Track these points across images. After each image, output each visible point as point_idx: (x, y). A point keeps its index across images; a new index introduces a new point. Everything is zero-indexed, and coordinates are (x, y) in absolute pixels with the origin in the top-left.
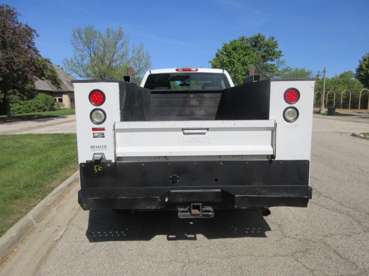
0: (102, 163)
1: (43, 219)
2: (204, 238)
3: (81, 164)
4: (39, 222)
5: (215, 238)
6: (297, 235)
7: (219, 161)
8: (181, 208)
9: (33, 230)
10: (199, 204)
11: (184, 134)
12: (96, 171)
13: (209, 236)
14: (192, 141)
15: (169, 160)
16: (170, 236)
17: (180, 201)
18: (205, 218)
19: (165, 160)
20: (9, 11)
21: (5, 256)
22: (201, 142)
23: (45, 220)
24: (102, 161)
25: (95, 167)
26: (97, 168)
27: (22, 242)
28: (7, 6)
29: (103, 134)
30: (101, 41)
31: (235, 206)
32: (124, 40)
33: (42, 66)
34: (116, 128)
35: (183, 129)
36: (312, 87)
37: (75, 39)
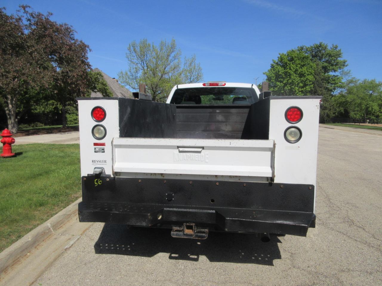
0: (102, 177)
1: (61, 227)
2: (207, 260)
3: (84, 177)
4: (56, 230)
5: (218, 261)
6: (308, 267)
7: (215, 181)
8: (176, 227)
9: (50, 237)
10: (192, 224)
11: (180, 152)
12: (96, 184)
13: (212, 259)
14: (187, 160)
15: (166, 178)
16: (173, 255)
17: (173, 220)
18: (198, 239)
19: (161, 177)
20: (67, 29)
21: (16, 259)
22: (196, 160)
23: (63, 228)
24: (102, 175)
25: (95, 180)
26: (97, 182)
27: (36, 247)
28: (65, 25)
29: (104, 149)
30: (154, 54)
31: (226, 230)
32: (177, 52)
33: (94, 79)
34: (114, 143)
35: (178, 147)
36: (317, 106)
37: (130, 53)
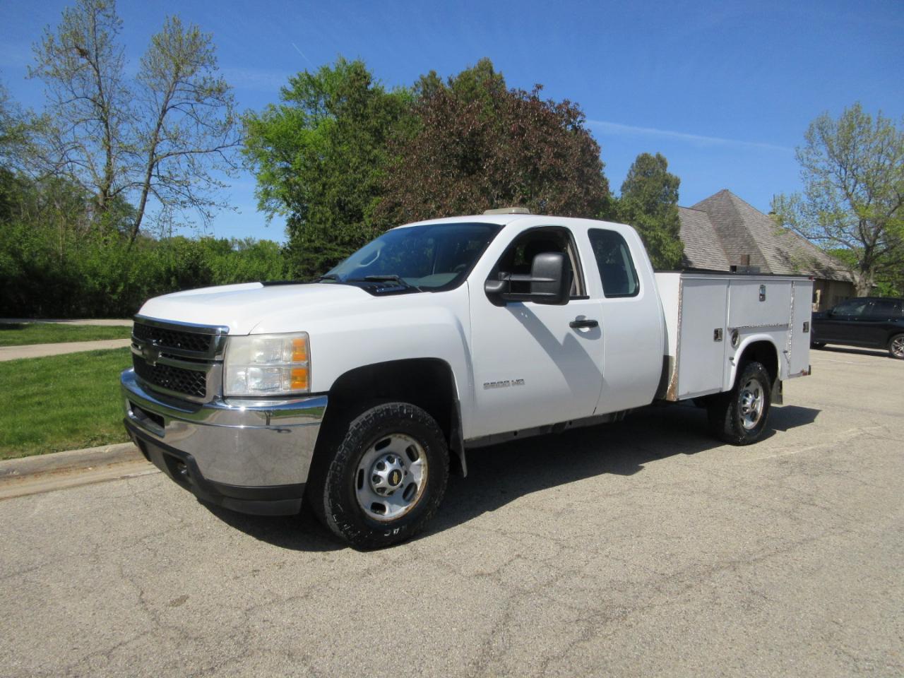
21: (65, 468)
27: (109, 465)
37: (810, 145)
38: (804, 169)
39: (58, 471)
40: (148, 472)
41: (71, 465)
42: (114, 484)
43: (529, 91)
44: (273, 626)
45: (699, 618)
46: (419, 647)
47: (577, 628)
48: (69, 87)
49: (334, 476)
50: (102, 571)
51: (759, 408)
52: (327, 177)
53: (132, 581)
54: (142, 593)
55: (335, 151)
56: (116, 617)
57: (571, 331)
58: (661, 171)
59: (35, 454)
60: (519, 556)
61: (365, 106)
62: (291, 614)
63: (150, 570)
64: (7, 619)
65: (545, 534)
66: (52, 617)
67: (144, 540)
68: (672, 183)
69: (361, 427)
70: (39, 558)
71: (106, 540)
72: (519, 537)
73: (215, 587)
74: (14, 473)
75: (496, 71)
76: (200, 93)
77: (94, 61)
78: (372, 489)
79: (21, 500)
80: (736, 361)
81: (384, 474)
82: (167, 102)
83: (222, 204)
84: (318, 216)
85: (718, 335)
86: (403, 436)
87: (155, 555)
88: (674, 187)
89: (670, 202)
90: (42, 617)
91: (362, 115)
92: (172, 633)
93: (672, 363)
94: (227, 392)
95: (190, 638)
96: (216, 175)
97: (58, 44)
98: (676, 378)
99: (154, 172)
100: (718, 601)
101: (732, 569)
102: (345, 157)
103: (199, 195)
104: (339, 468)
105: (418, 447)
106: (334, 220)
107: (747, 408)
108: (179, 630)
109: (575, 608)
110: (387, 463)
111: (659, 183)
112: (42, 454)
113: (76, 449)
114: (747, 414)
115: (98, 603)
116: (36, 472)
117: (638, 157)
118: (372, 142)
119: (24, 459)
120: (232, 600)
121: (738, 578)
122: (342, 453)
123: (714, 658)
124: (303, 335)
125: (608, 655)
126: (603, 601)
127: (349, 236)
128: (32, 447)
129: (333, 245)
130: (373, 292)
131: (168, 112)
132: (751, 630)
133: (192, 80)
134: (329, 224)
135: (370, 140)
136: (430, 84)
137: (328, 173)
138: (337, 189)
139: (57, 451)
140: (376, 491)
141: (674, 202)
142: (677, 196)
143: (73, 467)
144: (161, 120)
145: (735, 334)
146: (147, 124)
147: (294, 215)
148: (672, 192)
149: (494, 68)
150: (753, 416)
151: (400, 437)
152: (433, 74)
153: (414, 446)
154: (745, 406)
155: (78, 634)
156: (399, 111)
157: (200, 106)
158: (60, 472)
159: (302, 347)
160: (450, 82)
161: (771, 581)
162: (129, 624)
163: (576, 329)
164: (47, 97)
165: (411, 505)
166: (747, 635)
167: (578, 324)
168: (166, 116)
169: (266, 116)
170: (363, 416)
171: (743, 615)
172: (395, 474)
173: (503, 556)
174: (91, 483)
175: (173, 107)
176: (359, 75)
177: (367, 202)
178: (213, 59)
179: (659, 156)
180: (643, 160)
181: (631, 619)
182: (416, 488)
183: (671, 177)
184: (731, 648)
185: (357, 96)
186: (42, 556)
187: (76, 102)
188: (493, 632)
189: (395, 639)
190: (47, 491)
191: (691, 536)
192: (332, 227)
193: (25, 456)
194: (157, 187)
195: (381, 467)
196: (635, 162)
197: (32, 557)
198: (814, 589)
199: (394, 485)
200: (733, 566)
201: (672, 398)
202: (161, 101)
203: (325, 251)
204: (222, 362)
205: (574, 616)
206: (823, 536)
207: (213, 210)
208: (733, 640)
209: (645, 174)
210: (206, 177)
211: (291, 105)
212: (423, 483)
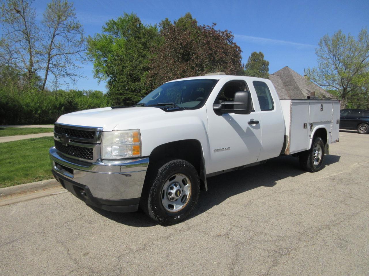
21: (24, 192)
27: (44, 189)
37: (321, 48)
38: (319, 58)
39: (21, 193)
40: (62, 192)
41: (27, 190)
42: (47, 198)
43: (210, 25)
44: (132, 265)
45: (321, 253)
46: (201, 272)
47: (269, 260)
48: (12, 26)
49: (153, 194)
50: (48, 240)
51: (320, 156)
52: (124, 63)
53: (62, 244)
54: (68, 250)
55: (127, 52)
56: (58, 263)
57: (248, 126)
58: (261, 59)
59: (10, 186)
60: (234, 226)
61: (139, 33)
62: (139, 258)
63: (70, 239)
64: (7, 266)
65: (243, 215)
66: (28, 265)
67: (65, 224)
68: (266, 64)
69: (163, 171)
70: (18, 235)
71: (47, 225)
72: (232, 217)
73: (102, 246)
74: (2, 194)
75: (193, 18)
76: (69, 28)
77: (22, 15)
78: (168, 198)
79: (6, 207)
80: (312, 137)
81: (173, 191)
82: (55, 32)
83: (80, 76)
84: (121, 80)
85: (305, 126)
86: (181, 174)
87: (71, 232)
88: (267, 65)
89: (265, 72)
90: (23, 264)
91: (138, 37)
92: (86, 270)
93: (287, 138)
94: (103, 157)
95: (95, 272)
96: (77, 63)
97: (7, 7)
98: (289, 145)
99: (51, 62)
100: (327, 244)
101: (328, 229)
102: (132, 55)
103: (70, 72)
104: (154, 190)
105: (187, 179)
106: (128, 81)
107: (316, 156)
108: (89, 269)
109: (266, 250)
110: (174, 187)
111: (261, 64)
112: (14, 185)
113: (28, 183)
114: (315, 159)
115: (48, 256)
116: (11, 194)
117: (252, 53)
118: (143, 48)
119: (6, 188)
120: (110, 253)
121: (332, 233)
122: (156, 183)
123: (335, 272)
124: (137, 130)
125: (287, 273)
126: (277, 246)
127: (135, 88)
128: (9, 183)
129: (128, 92)
130: (165, 110)
131: (55, 37)
132: (346, 257)
133: (65, 22)
134: (126, 83)
135: (142, 47)
136: (166, 24)
137: (125, 62)
138: (129, 68)
139: (20, 184)
140: (170, 199)
141: (267, 71)
142: (268, 69)
143: (28, 191)
144: (53, 40)
145: (312, 125)
146: (47, 42)
147: (111, 79)
148: (266, 68)
149: (192, 17)
150: (317, 160)
151: (179, 175)
152: (167, 20)
153: (185, 179)
154: (315, 156)
155: (41, 273)
156: (153, 35)
157: (69, 34)
158: (22, 193)
159: (137, 136)
160: (175, 23)
161: (346, 233)
162: (65, 266)
163: (250, 125)
164: (3, 30)
165: (185, 205)
166: (345, 260)
167: (251, 123)
168: (55, 38)
169: (96, 38)
170: (164, 167)
171: (340, 251)
172: (178, 191)
173: (227, 226)
174: (37, 198)
175: (58, 34)
176: (136, 20)
177: (141, 73)
178: (74, 13)
179: (260, 53)
180: (254, 55)
181: (292, 255)
182: (186, 197)
183: (266, 61)
184: (340, 267)
185: (135, 29)
186: (19, 234)
187: (16, 33)
188: (233, 263)
189: (189, 269)
190: (17, 202)
191: (305, 214)
192: (127, 85)
193: (6, 187)
194: (52, 69)
195: (172, 189)
196: (251, 56)
197: (14, 234)
198: (366, 236)
199: (178, 196)
200: (328, 227)
201: (287, 153)
202: (52, 32)
203: (125, 95)
204: (100, 144)
205: (266, 254)
206: (361, 212)
207: (76, 78)
208: (340, 263)
209: (255, 60)
210: (73, 64)
211: (106, 34)
212: (189, 195)
